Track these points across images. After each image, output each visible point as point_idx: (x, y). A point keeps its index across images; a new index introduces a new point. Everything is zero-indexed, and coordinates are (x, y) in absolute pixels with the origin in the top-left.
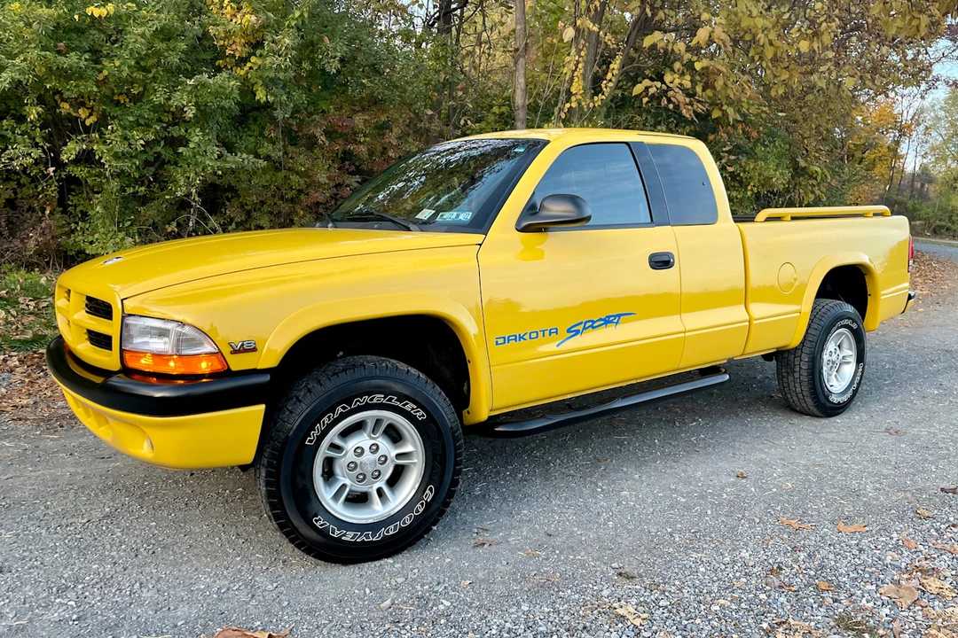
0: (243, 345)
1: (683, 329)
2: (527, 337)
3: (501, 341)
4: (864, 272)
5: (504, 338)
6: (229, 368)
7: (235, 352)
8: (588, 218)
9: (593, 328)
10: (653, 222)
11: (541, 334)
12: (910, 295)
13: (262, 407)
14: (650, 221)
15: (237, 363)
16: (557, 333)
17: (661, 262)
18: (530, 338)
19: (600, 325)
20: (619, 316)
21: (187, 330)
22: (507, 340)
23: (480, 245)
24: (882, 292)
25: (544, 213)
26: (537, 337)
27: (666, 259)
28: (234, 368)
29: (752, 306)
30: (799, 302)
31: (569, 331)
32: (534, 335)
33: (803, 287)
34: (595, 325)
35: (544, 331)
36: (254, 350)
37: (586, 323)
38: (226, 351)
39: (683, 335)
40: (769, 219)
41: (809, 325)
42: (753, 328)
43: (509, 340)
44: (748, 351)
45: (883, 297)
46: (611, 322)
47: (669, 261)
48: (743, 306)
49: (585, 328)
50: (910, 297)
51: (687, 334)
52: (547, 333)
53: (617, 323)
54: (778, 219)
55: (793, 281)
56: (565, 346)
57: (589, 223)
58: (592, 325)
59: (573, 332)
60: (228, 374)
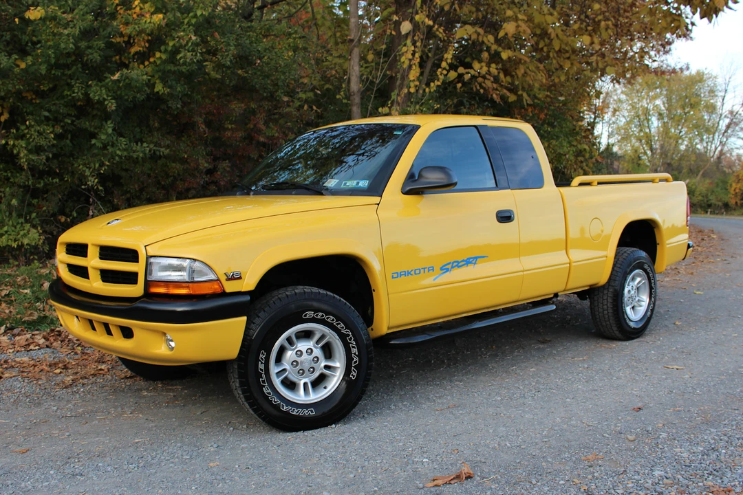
0: (233, 275)
1: (522, 269)
2: (413, 273)
3: (395, 275)
4: (654, 226)
5: (397, 273)
6: (224, 290)
7: (228, 279)
8: (455, 184)
9: (459, 267)
10: (498, 187)
11: (422, 271)
12: (689, 244)
13: (245, 318)
14: (495, 186)
15: (230, 287)
16: (433, 270)
17: (505, 217)
18: (415, 274)
19: (463, 265)
20: (476, 258)
21: (197, 264)
22: (399, 275)
23: (378, 204)
24: (667, 242)
25: (423, 180)
26: (420, 273)
27: (509, 215)
28: (228, 290)
29: (571, 252)
30: (605, 248)
31: (441, 269)
32: (417, 272)
33: (608, 237)
34: (460, 265)
35: (424, 268)
36: (240, 278)
37: (453, 263)
38: (223, 278)
39: (522, 273)
40: (581, 184)
41: (613, 268)
42: (572, 269)
43: (401, 275)
44: (569, 287)
45: (668, 246)
46: (471, 263)
47: (510, 217)
48: (565, 251)
49: (452, 267)
50: (689, 247)
51: (525, 273)
52: (426, 270)
53: (475, 264)
54: (589, 184)
55: (600, 232)
56: (439, 281)
57: (456, 188)
58: (457, 264)
59: (444, 269)
60: (224, 294)
